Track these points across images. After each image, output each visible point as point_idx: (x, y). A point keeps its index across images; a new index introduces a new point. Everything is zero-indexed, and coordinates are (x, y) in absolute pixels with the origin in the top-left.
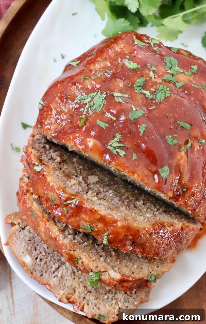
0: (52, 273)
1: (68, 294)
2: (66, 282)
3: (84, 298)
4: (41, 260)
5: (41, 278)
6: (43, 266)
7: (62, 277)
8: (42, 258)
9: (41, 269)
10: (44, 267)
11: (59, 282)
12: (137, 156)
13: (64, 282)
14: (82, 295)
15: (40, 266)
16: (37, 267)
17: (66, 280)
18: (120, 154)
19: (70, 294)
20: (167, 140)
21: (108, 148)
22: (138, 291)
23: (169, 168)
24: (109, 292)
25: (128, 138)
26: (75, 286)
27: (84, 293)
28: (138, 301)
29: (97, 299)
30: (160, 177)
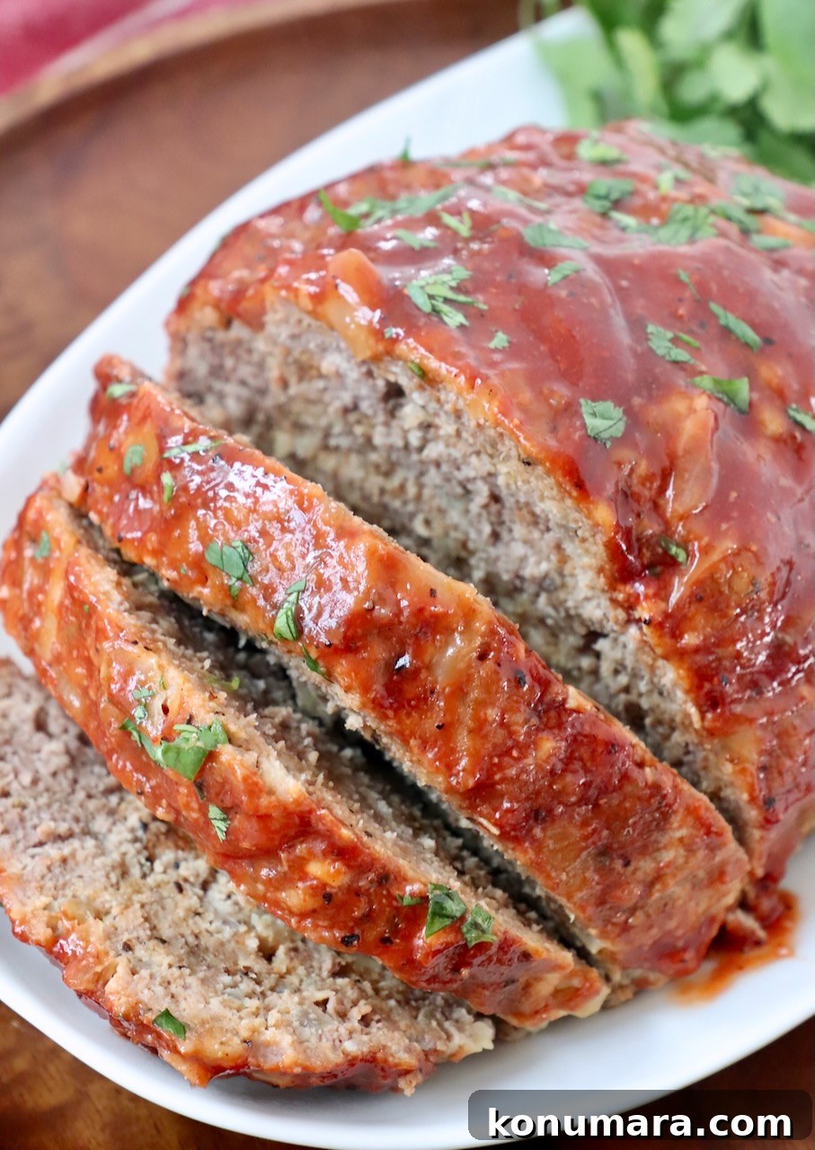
0: (32, 843)
1: (66, 914)
2: (76, 880)
3: (128, 948)
4: (6, 795)
7: (65, 861)
8: (12, 791)
10: (7, 816)
11: (46, 872)
12: (510, 342)
13: (68, 877)
14: (121, 937)
17: (81, 877)
18: (446, 319)
19: (71, 918)
20: (650, 336)
21: (406, 291)
22: (378, 1021)
23: (625, 418)
24: (246, 974)
25: (496, 288)
26: (107, 906)
27: (135, 934)
28: (361, 1043)
29: (180, 968)
30: (578, 423)
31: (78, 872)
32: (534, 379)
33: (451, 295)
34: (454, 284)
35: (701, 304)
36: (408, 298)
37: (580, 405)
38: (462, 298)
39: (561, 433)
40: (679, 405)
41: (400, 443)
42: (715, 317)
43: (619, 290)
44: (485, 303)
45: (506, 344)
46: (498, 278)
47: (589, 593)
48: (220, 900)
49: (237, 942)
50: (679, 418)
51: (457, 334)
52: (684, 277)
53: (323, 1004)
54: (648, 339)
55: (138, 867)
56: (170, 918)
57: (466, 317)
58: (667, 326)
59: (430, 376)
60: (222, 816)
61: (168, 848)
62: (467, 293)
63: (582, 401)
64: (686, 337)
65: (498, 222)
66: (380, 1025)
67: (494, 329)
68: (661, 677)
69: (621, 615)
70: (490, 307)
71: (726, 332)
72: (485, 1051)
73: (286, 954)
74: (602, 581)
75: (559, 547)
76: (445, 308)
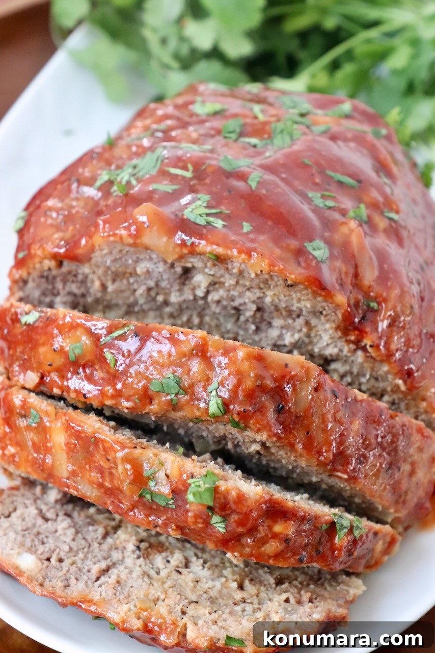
0: (94, 580)
1: (141, 609)
2: (131, 589)
3: (184, 613)
4: (61, 561)
5: (66, 591)
6: (67, 569)
7: (118, 582)
8: (63, 557)
9: (65, 575)
10: (71, 571)
11: (114, 591)
12: (252, 226)
13: (127, 590)
14: (176, 609)
15: (60, 569)
16: (53, 572)
17: (132, 587)
18: (214, 224)
19: (146, 610)
20: (313, 199)
21: (185, 217)
22: (316, 599)
23: (326, 246)
24: (245, 602)
25: (227, 200)
26: (156, 596)
27: (181, 605)
28: (320, 613)
29: (216, 612)
30: (311, 257)
31: (129, 586)
32: (277, 241)
33: (208, 211)
34: (205, 204)
35: (322, 172)
36: (188, 220)
37: (306, 247)
38: (214, 211)
39: (303, 264)
40: (344, 230)
41: (191, 298)
42: (331, 178)
43: (283, 180)
44: (227, 210)
45: (251, 228)
46: (225, 194)
47: (330, 342)
48: (200, 570)
49: (226, 588)
50: (348, 236)
51: (224, 230)
52: (307, 161)
53: (287, 601)
54: (312, 201)
55: (152, 570)
56: (188, 589)
57: (223, 220)
58: (316, 191)
59: (222, 257)
60: (222, 520)
61: (155, 554)
62: (213, 207)
63: (305, 244)
64: (327, 193)
65: (204, 164)
66: (318, 600)
67: (240, 222)
68: (377, 372)
69: (352, 346)
70: (230, 210)
71: (340, 184)
72: (364, 591)
73: (250, 584)
74: (339, 333)
75: (307, 323)
76: (211, 219)
